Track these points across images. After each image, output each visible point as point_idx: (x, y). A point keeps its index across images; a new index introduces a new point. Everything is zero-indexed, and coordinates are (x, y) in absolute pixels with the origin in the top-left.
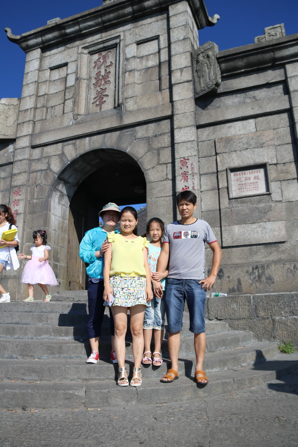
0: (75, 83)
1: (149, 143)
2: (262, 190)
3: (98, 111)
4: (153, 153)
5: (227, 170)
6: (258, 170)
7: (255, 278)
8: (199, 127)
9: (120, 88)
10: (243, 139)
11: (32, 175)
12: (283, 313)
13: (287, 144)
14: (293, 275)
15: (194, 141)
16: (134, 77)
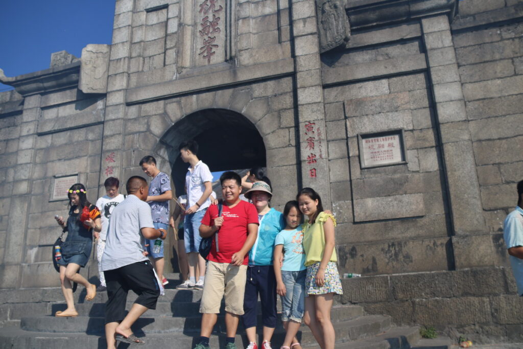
0: (178, 29)
1: (268, 103)
2: (398, 159)
3: (206, 63)
4: (273, 115)
5: (357, 136)
6: (392, 136)
7: (391, 257)
8: (325, 87)
9: (232, 37)
10: (376, 102)
11: (127, 137)
12: (423, 294)
13: (424, 108)
14: (433, 253)
15: (320, 102)
16: (249, 25)
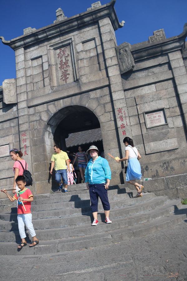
0: (49, 68)
1: (98, 101)
2: (163, 122)
3: (65, 83)
4: (101, 106)
5: (143, 113)
6: (160, 112)
7: (165, 169)
8: (125, 90)
9: (76, 70)
10: (150, 96)
11: (31, 123)
12: (181, 185)
13: (173, 97)
14: (184, 165)
15: (123, 98)
16: (84, 63)
